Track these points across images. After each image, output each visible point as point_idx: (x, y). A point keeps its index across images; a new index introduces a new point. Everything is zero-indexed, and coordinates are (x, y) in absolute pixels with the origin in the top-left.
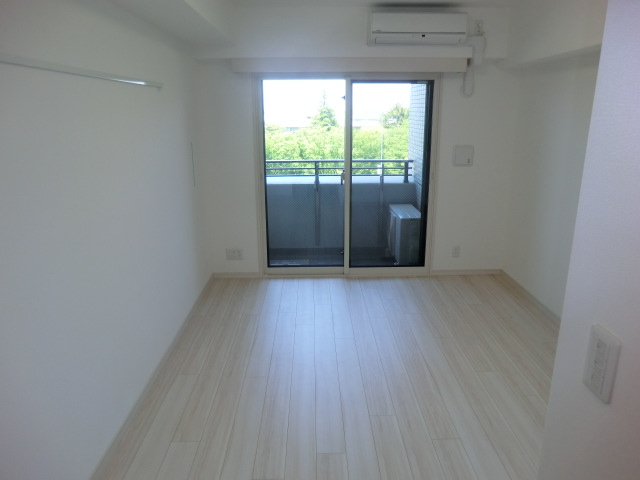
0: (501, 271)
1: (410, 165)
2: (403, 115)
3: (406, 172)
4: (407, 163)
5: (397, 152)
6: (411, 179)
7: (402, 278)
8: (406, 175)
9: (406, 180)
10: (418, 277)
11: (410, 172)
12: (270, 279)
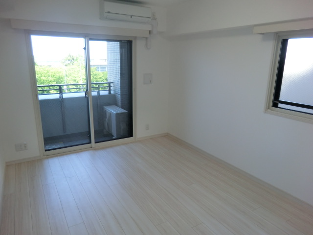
0: (167, 133)
1: (111, 85)
2: (73, 59)
3: (110, 88)
4: (109, 84)
5: (74, 79)
6: (112, 92)
7: (123, 144)
8: (110, 90)
9: (110, 93)
10: (131, 143)
11: (112, 88)
12: (48, 158)
